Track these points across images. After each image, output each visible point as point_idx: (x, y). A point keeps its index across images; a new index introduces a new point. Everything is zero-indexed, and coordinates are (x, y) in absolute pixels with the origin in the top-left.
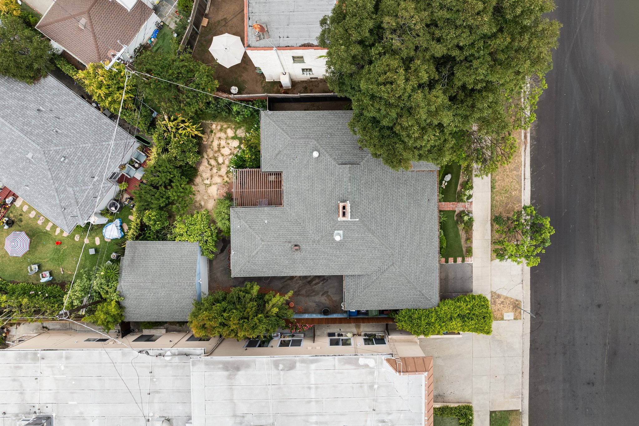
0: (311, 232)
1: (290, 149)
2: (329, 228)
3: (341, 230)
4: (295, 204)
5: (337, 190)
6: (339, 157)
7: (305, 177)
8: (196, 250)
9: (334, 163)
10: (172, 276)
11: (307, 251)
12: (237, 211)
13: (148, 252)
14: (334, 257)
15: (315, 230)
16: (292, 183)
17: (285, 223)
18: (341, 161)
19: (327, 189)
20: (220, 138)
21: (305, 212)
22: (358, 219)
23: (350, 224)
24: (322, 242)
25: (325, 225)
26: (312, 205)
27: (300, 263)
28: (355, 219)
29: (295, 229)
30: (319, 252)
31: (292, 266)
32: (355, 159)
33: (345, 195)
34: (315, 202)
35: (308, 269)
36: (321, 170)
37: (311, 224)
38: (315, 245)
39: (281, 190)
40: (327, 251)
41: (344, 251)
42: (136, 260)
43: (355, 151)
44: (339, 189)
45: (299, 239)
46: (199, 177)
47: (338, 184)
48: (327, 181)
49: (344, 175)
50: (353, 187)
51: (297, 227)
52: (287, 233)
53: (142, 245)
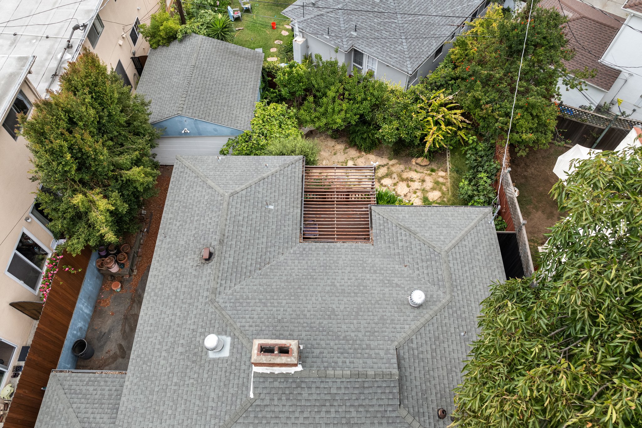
0: (238, 287)
1: (423, 252)
2: (238, 325)
3: (232, 353)
4: (304, 262)
5: (332, 343)
6: (416, 352)
7: (363, 280)
8: (238, 125)
9: (400, 337)
10: (200, 89)
11: (195, 280)
12: (297, 164)
13: (244, 72)
14: (172, 340)
15: (242, 296)
16: (349, 257)
17: (264, 240)
18: (406, 356)
19: (334, 322)
20: (423, 181)
21: (284, 278)
22: (252, 396)
23: (242, 375)
24: (211, 310)
25: (248, 316)
26: (299, 291)
27: (175, 268)
28: (255, 388)
29: (249, 257)
30: (190, 304)
31: (172, 253)
32: (414, 393)
33: (319, 360)
34: (306, 296)
35: (159, 286)
36: (381, 310)
37: (255, 288)
38: (205, 294)
39: (334, 238)
40: (189, 322)
41: (182, 363)
42: (233, 57)
43: (434, 397)
44: (335, 347)
45: (226, 262)
46: (358, 154)
47: (346, 347)
48: (355, 322)
49: (369, 361)
50: (339, 385)
51: (254, 262)
52: (243, 240)
53: (255, 67)
